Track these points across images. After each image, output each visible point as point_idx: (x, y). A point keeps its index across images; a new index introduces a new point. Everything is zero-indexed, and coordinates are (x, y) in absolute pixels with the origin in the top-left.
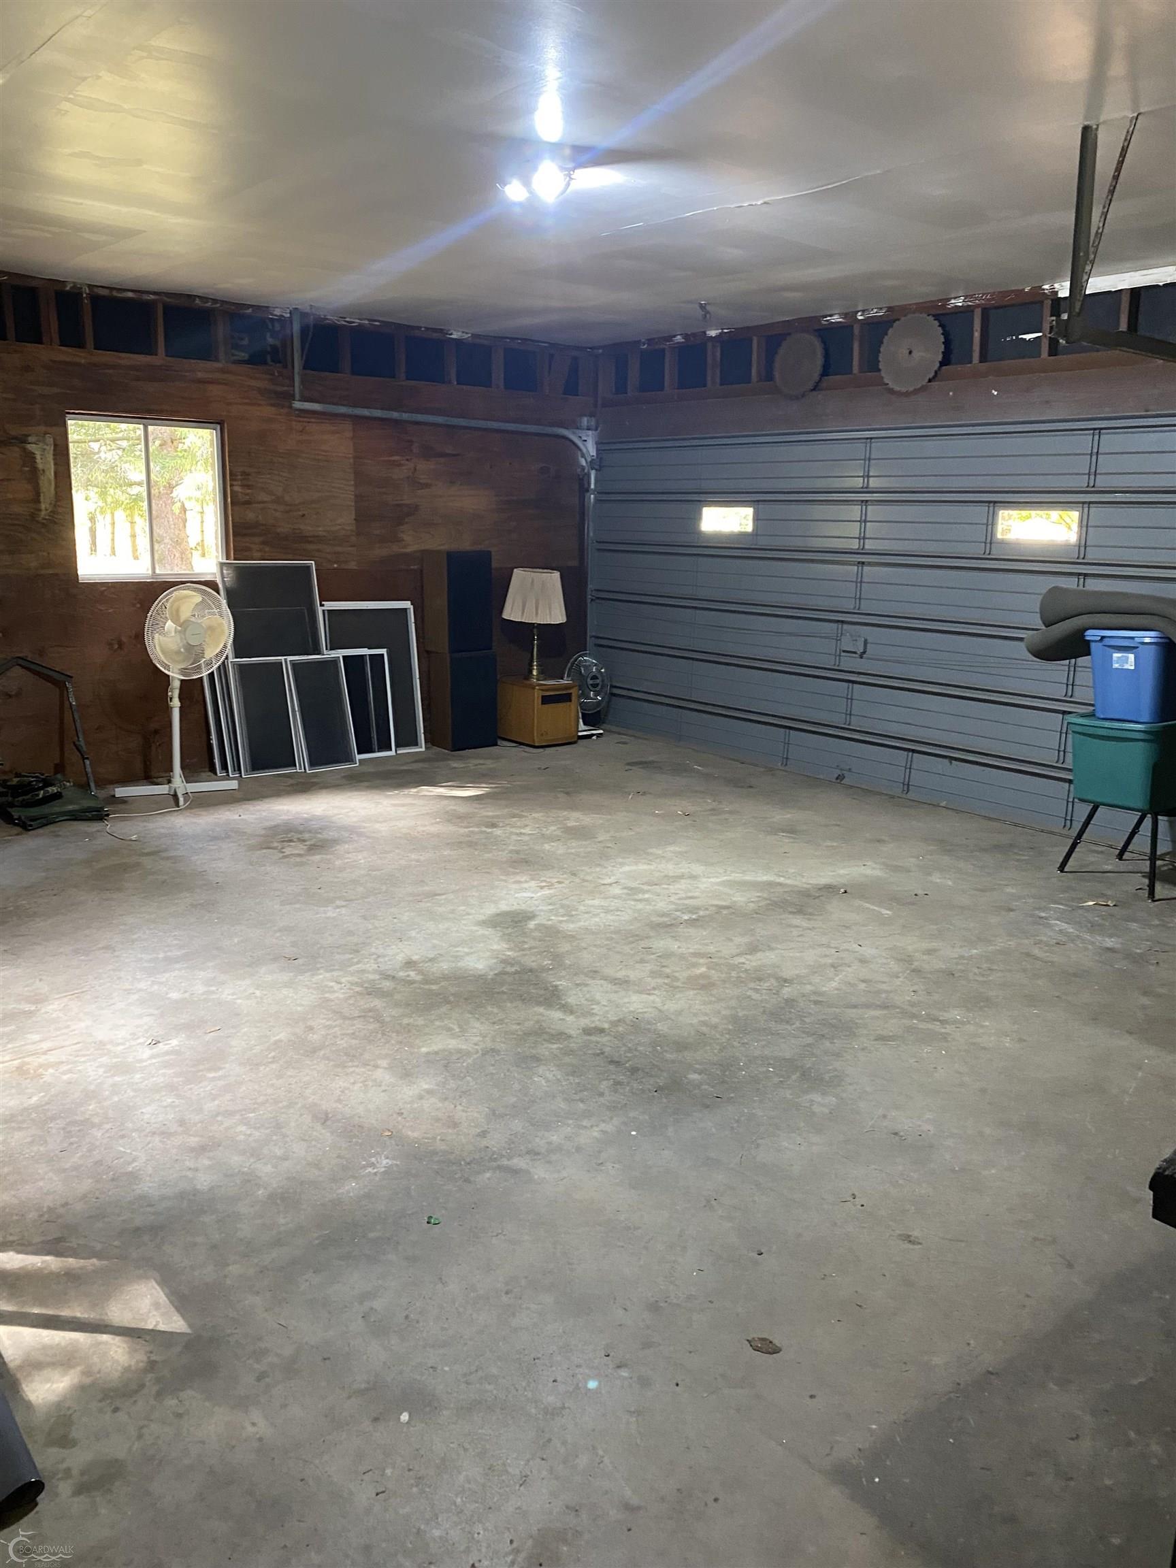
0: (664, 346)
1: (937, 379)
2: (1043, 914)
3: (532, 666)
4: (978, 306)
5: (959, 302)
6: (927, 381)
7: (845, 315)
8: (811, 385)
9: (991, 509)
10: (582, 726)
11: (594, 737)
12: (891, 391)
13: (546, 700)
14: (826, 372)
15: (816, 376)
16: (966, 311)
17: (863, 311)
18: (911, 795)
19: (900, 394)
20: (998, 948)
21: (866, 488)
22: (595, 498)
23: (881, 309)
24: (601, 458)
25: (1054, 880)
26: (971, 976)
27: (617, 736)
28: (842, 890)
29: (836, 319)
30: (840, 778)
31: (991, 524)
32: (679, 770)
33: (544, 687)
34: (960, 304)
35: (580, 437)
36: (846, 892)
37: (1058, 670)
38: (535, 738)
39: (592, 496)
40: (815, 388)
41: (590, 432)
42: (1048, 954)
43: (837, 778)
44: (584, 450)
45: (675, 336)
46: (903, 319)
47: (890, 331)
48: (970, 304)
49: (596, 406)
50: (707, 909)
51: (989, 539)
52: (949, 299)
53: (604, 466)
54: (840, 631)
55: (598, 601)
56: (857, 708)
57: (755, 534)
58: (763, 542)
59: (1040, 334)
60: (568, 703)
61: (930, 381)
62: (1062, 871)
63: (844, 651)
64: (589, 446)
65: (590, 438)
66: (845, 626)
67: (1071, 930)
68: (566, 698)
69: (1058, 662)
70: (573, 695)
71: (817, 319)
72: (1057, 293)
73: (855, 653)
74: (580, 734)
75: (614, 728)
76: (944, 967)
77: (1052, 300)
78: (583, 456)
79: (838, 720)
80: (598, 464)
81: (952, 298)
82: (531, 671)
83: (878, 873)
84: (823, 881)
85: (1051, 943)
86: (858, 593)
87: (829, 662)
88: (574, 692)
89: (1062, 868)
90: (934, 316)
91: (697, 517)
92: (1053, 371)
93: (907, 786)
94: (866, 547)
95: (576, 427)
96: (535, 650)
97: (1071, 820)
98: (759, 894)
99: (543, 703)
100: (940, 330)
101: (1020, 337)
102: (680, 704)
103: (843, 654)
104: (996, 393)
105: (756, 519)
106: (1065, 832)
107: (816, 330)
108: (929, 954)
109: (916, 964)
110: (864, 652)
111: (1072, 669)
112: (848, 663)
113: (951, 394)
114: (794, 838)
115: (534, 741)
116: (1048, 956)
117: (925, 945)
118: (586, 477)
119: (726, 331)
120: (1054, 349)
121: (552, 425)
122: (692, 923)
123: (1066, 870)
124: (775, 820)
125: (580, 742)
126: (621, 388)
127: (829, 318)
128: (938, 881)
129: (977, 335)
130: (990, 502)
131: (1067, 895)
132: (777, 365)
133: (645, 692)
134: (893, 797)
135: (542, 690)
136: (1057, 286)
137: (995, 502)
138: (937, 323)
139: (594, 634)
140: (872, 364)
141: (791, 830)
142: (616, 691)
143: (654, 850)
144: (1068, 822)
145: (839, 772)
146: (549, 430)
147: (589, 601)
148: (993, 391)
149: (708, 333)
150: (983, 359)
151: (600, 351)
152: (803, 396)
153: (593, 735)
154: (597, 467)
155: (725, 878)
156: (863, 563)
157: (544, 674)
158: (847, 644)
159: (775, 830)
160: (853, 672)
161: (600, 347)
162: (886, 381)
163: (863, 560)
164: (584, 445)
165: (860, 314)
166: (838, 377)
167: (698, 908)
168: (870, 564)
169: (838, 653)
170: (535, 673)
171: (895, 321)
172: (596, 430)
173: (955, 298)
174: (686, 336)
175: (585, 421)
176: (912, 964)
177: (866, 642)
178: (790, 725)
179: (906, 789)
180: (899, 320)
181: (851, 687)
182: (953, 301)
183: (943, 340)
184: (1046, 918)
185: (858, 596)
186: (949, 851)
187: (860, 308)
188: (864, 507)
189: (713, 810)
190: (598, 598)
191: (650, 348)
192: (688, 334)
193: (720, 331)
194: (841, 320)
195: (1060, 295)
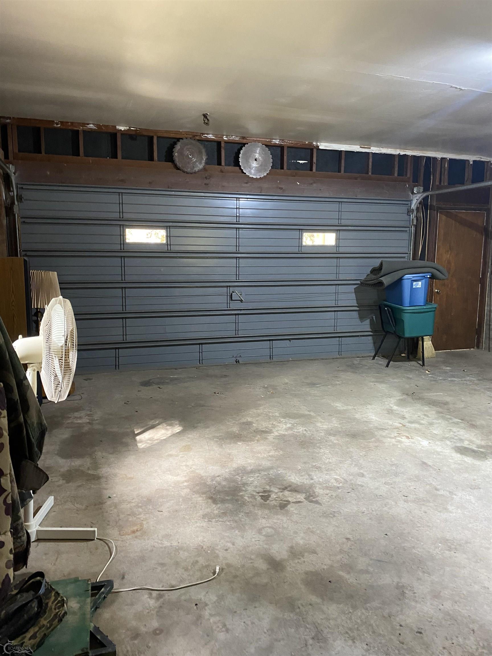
4: (285, 145)
7: (216, 136)
9: (301, 232)
15: (203, 164)
16: (279, 146)
17: (227, 136)
21: (238, 222)
23: (237, 137)
30: (236, 361)
31: (300, 239)
34: (278, 143)
45: (88, 124)
47: (244, 148)
48: (282, 143)
51: (300, 246)
54: (228, 291)
57: (166, 244)
58: (174, 249)
59: (306, 162)
63: (233, 300)
66: (231, 288)
71: (198, 134)
72: (319, 146)
77: (317, 149)
79: (232, 334)
81: (273, 139)
86: (238, 272)
87: (223, 306)
90: (265, 145)
94: (240, 250)
100: (270, 152)
101: (298, 161)
103: (231, 302)
104: (299, 184)
105: (168, 236)
107: (198, 140)
111: (337, 294)
113: (278, 181)
119: (132, 129)
127: (205, 135)
129: (285, 157)
130: (300, 230)
136: (318, 144)
137: (302, 229)
140: (235, 163)
149: (117, 127)
152: (195, 173)
154: (21, 200)
160: (238, 310)
162: (244, 172)
163: (239, 256)
165: (225, 137)
168: (243, 258)
169: (228, 301)
171: (246, 144)
173: (275, 139)
174: (98, 126)
178: (201, 342)
179: (271, 358)
180: (248, 144)
183: (271, 157)
187: (225, 134)
188: (238, 231)
191: (61, 127)
192: (100, 125)
193: (128, 128)
194: (214, 138)
195: (320, 148)
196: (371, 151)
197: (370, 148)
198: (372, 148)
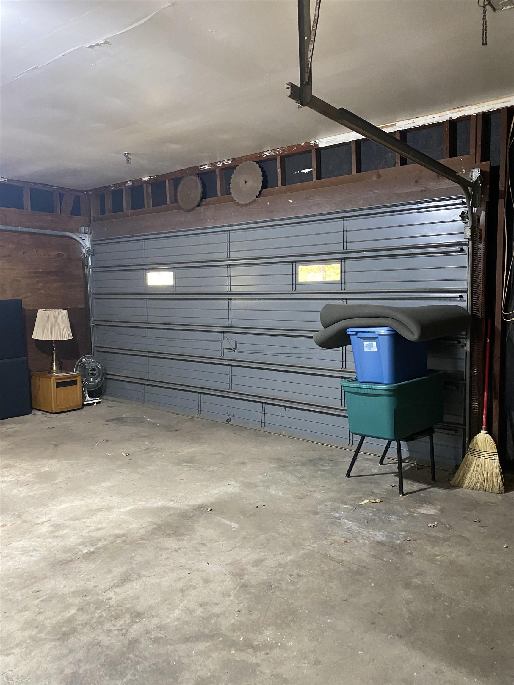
0: (122, 188)
1: (260, 196)
2: (337, 515)
3: (53, 365)
4: (277, 155)
5: (268, 154)
6: (255, 197)
7: (211, 165)
8: (196, 203)
9: (294, 265)
10: (88, 398)
11: (95, 404)
12: (238, 204)
13: (58, 385)
14: (204, 196)
15: (199, 199)
16: (273, 159)
17: (220, 162)
18: (266, 429)
19: (242, 205)
20: (306, 551)
21: (229, 258)
22: (92, 270)
23: (229, 160)
24: (93, 249)
25: (344, 484)
26: (284, 585)
27: (110, 402)
28: (209, 509)
29: (207, 167)
30: (229, 420)
31: (295, 274)
32: (138, 421)
33: (58, 378)
34: (269, 155)
35: (81, 238)
36: (212, 510)
37: (336, 353)
38: (53, 409)
39: (90, 269)
40: (199, 205)
41: (87, 235)
42: (340, 553)
43: (227, 421)
44: (84, 245)
45: (127, 182)
46: (240, 165)
47: (235, 171)
48: (274, 154)
49: (90, 221)
50: (105, 540)
51: (295, 283)
52: (263, 152)
53: (96, 253)
54: (222, 338)
55: (97, 326)
56: (235, 380)
57: (175, 286)
58: (179, 290)
59: (312, 169)
60: (75, 386)
61: (257, 197)
62: (349, 477)
63: (226, 349)
64: (86, 243)
65: (87, 238)
66: (225, 335)
67: (355, 527)
68: (74, 383)
69: (335, 349)
70: (78, 381)
71: (197, 168)
72: (318, 145)
73: (231, 349)
74: (85, 403)
75: (109, 398)
76: (266, 578)
77: (316, 149)
78: (84, 248)
79: (226, 387)
80: (92, 252)
82: (52, 369)
83: (237, 490)
84: (199, 501)
85: (342, 541)
86: (230, 316)
87: (218, 354)
88: (79, 379)
89: (348, 475)
90: (256, 162)
91: (144, 279)
92: (321, 187)
93: (264, 424)
94: (232, 290)
95: (78, 231)
96: (54, 355)
97: (352, 440)
98: (150, 520)
99: (57, 387)
100: (260, 169)
101: (302, 171)
102: (143, 382)
103: (225, 350)
104: (291, 201)
105: (175, 278)
106: (350, 447)
107: (197, 174)
108: (257, 566)
109: (246, 577)
110: (236, 349)
111: (344, 352)
112: (229, 355)
113: (268, 203)
114: (190, 466)
115: (52, 410)
116: (339, 555)
117: (255, 557)
118: (85, 260)
119: (152, 177)
120: (319, 177)
121: (64, 231)
122: (89, 557)
123: (351, 475)
124: (182, 453)
125: (85, 408)
126: (103, 212)
127: (203, 167)
128: (274, 492)
129: (279, 170)
130: (293, 262)
131: (352, 496)
132: (179, 194)
133: (125, 377)
134: (256, 430)
135: (56, 379)
136: (316, 141)
137: (295, 262)
138: (258, 166)
139: (95, 345)
140: (227, 192)
141: (191, 461)
142: (109, 377)
143: (92, 488)
144: (351, 441)
145: (228, 417)
146: (61, 233)
147: (92, 327)
148: (290, 201)
149: (143, 179)
150: (283, 184)
151: (91, 193)
152: (193, 209)
153: (94, 403)
154: (92, 254)
155: (133, 507)
156: (231, 299)
157: (61, 368)
158: (226, 344)
159: (180, 461)
160: (231, 360)
161: (90, 190)
162: (235, 199)
163: (231, 297)
164: (84, 242)
165: (218, 163)
166: (211, 199)
167: (99, 540)
168: (235, 299)
169: (222, 349)
170: (54, 369)
171: (237, 166)
172: (91, 234)
173: (266, 152)
174: (132, 182)
175: (83, 229)
176: (242, 579)
177: (236, 342)
178: (201, 391)
179: (263, 425)
181: (230, 369)
182: (265, 153)
183: (262, 174)
184: (338, 518)
185: (230, 318)
186: (283, 467)
187: (218, 160)
188: (229, 269)
189: (147, 449)
190: (97, 325)
191: (115, 189)
192: (133, 180)
193: (149, 177)
194: (209, 167)
195: (320, 146)
196: (396, 130)
197: (395, 125)
198: (398, 124)
